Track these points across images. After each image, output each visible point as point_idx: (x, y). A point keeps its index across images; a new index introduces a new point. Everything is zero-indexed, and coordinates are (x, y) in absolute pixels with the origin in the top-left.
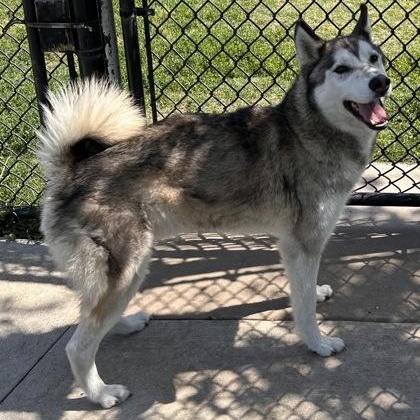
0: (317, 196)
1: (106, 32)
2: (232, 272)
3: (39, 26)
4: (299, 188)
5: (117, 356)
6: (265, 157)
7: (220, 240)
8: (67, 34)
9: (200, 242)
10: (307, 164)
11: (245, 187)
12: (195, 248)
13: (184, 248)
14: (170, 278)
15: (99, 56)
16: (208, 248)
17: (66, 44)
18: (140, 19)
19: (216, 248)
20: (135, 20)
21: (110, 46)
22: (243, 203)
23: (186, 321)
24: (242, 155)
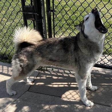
0: (85, 64)
1: (42, 16)
2: (69, 83)
3: (26, 13)
4: (80, 62)
5: (33, 104)
6: (70, 53)
7: (69, 73)
8: (32, 16)
9: (63, 73)
10: (82, 55)
11: (63, 59)
12: (62, 75)
13: (59, 74)
14: (53, 83)
15: (41, 22)
16: (65, 75)
17: (32, 18)
18: (52, 13)
19: (67, 75)
20: (50, 13)
21: (43, 20)
22: (63, 63)
23: (54, 97)
24: (63, 51)
